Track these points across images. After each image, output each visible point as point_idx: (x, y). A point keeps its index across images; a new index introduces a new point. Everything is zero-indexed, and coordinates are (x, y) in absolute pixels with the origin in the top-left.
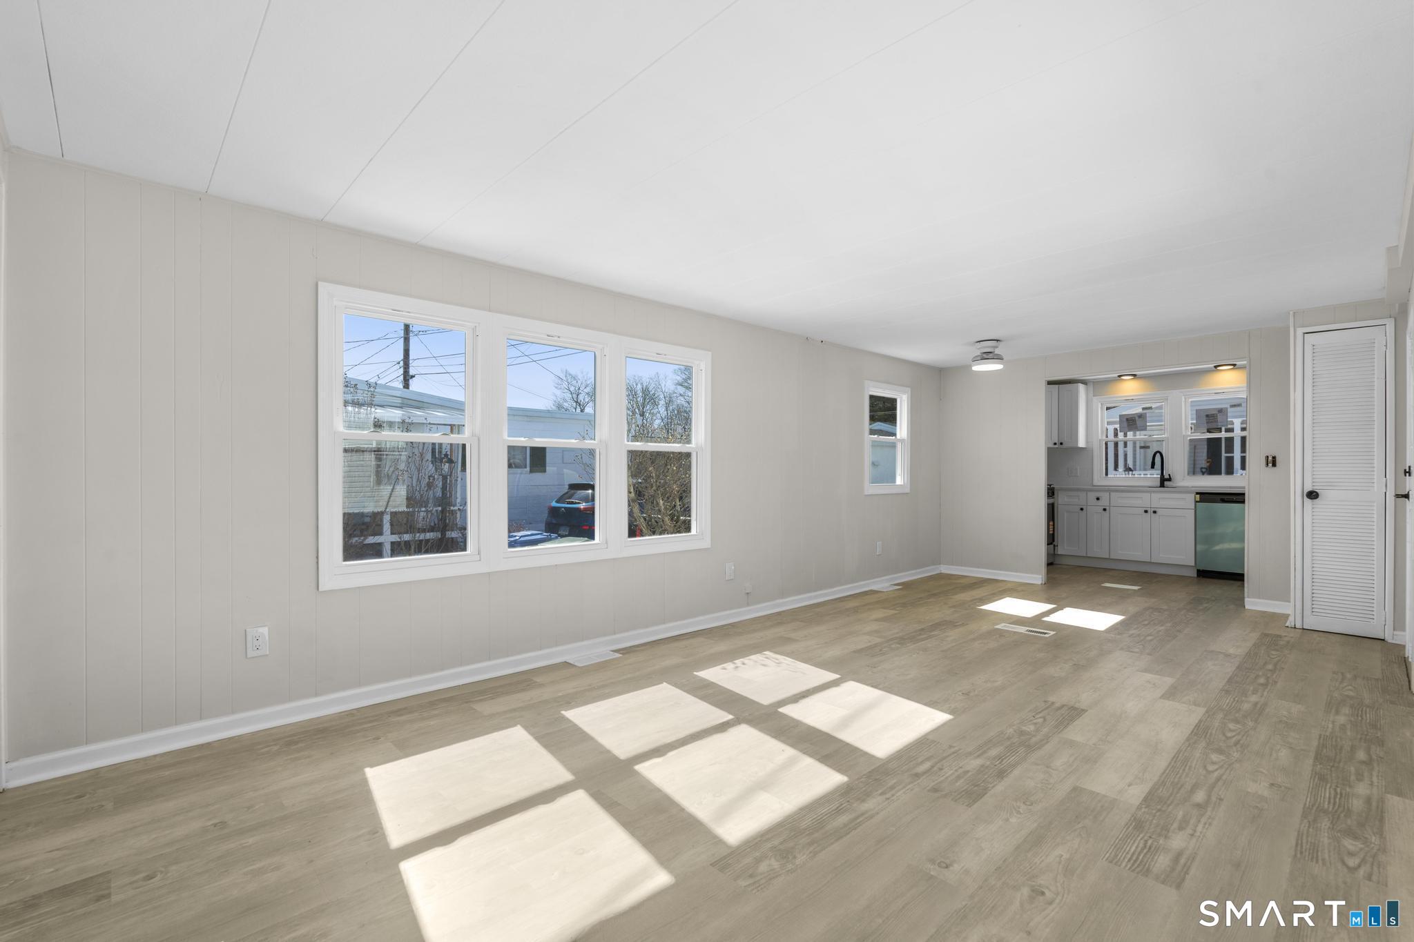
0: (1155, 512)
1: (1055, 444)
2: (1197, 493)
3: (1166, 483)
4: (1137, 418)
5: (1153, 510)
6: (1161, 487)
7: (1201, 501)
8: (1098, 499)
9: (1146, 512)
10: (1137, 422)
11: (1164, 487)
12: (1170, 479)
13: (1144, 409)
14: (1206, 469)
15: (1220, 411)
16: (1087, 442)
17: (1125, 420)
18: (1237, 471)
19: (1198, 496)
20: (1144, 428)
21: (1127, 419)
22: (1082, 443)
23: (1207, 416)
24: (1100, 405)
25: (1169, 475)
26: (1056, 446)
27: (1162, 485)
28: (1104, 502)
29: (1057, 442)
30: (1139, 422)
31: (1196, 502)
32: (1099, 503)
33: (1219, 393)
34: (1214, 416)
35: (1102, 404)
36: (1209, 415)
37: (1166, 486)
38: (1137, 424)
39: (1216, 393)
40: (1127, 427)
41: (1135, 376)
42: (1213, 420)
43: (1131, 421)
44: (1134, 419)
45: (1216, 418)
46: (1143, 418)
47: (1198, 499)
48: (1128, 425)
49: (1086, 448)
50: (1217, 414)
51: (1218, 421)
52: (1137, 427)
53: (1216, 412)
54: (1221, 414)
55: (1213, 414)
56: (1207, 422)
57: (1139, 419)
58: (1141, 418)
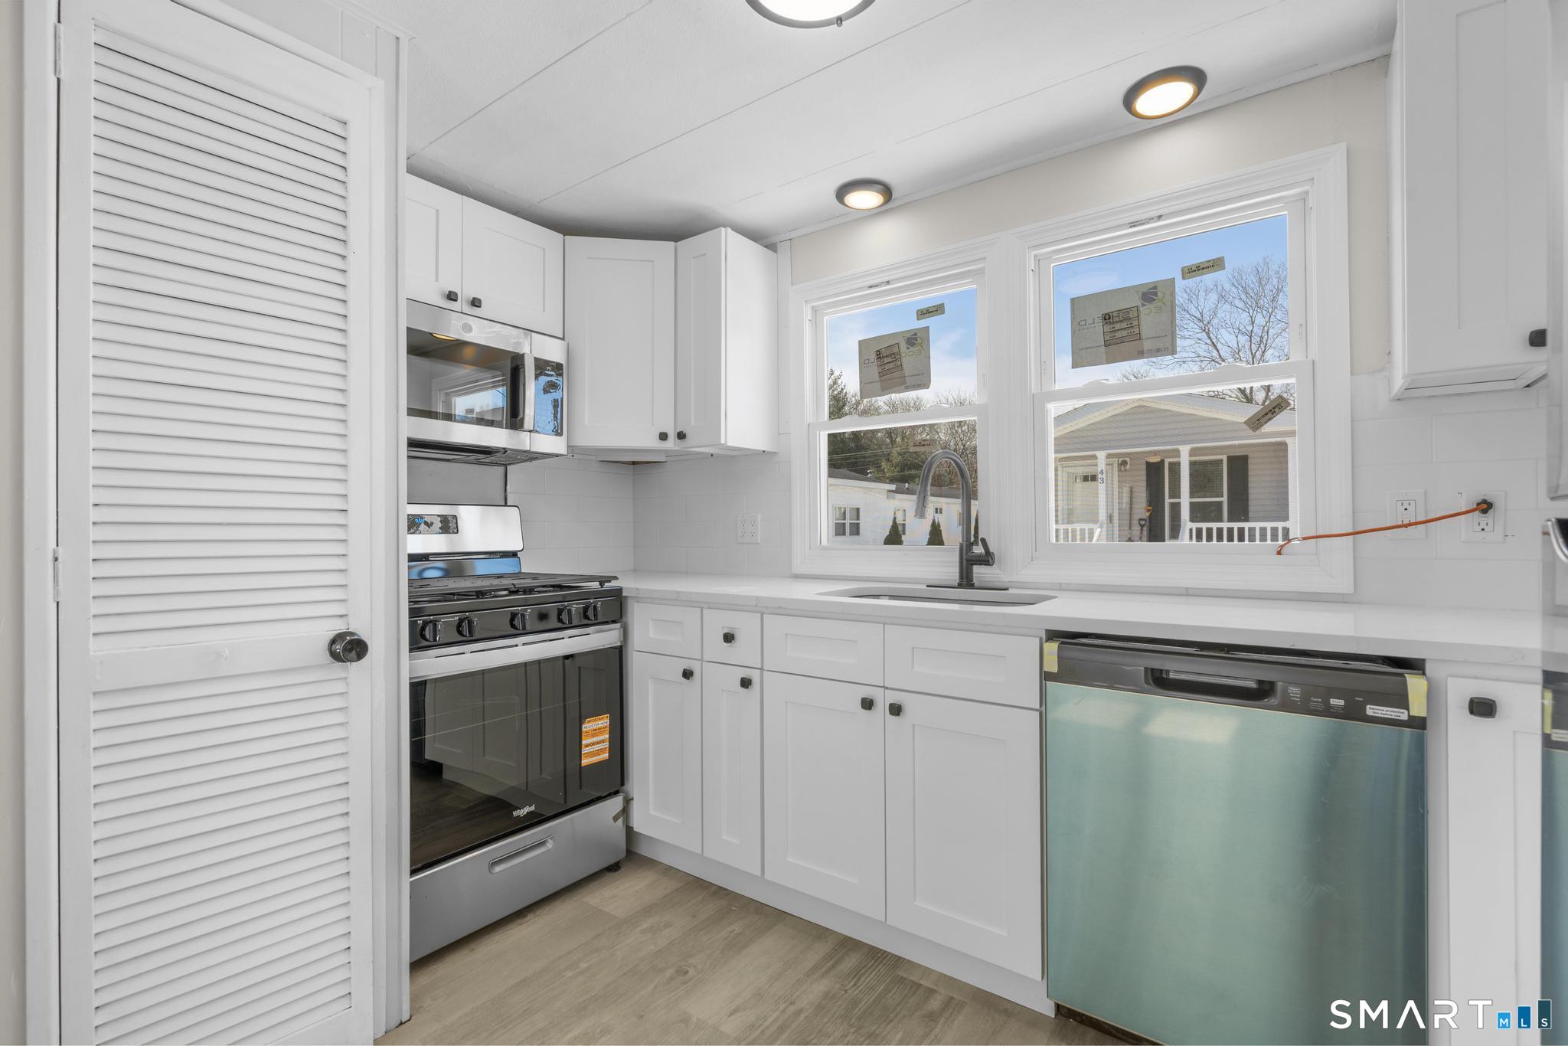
0: (896, 710)
1: (663, 437)
2: (1052, 635)
3: (980, 573)
4: (904, 347)
5: (893, 697)
6: (960, 586)
7: (1068, 673)
8: (729, 638)
9: (867, 705)
10: (905, 361)
11: (971, 587)
12: (987, 559)
13: (924, 313)
14: (1146, 520)
15: (1150, 294)
16: (778, 434)
17: (873, 356)
19: (1052, 647)
20: (922, 381)
21: (879, 354)
23: (1107, 318)
24: (808, 315)
26: (669, 445)
27: (966, 580)
28: (745, 653)
29: (669, 430)
30: (908, 359)
31: (1046, 677)
32: (733, 653)
33: (1144, 224)
34: (1130, 319)
35: (815, 310)
36: (1115, 314)
37: (976, 584)
38: (904, 366)
39: (1133, 225)
40: (878, 379)
41: (887, 191)
42: (1125, 333)
43: (890, 359)
44: (895, 350)
45: (1135, 323)
46: (920, 345)
47: (1052, 666)
48: (881, 374)
49: (775, 453)
50: (1141, 309)
51: (1144, 336)
52: (905, 377)
53: (1135, 301)
54: (1152, 306)
55: (1127, 310)
56: (1108, 343)
57: (908, 348)
58: (913, 345)
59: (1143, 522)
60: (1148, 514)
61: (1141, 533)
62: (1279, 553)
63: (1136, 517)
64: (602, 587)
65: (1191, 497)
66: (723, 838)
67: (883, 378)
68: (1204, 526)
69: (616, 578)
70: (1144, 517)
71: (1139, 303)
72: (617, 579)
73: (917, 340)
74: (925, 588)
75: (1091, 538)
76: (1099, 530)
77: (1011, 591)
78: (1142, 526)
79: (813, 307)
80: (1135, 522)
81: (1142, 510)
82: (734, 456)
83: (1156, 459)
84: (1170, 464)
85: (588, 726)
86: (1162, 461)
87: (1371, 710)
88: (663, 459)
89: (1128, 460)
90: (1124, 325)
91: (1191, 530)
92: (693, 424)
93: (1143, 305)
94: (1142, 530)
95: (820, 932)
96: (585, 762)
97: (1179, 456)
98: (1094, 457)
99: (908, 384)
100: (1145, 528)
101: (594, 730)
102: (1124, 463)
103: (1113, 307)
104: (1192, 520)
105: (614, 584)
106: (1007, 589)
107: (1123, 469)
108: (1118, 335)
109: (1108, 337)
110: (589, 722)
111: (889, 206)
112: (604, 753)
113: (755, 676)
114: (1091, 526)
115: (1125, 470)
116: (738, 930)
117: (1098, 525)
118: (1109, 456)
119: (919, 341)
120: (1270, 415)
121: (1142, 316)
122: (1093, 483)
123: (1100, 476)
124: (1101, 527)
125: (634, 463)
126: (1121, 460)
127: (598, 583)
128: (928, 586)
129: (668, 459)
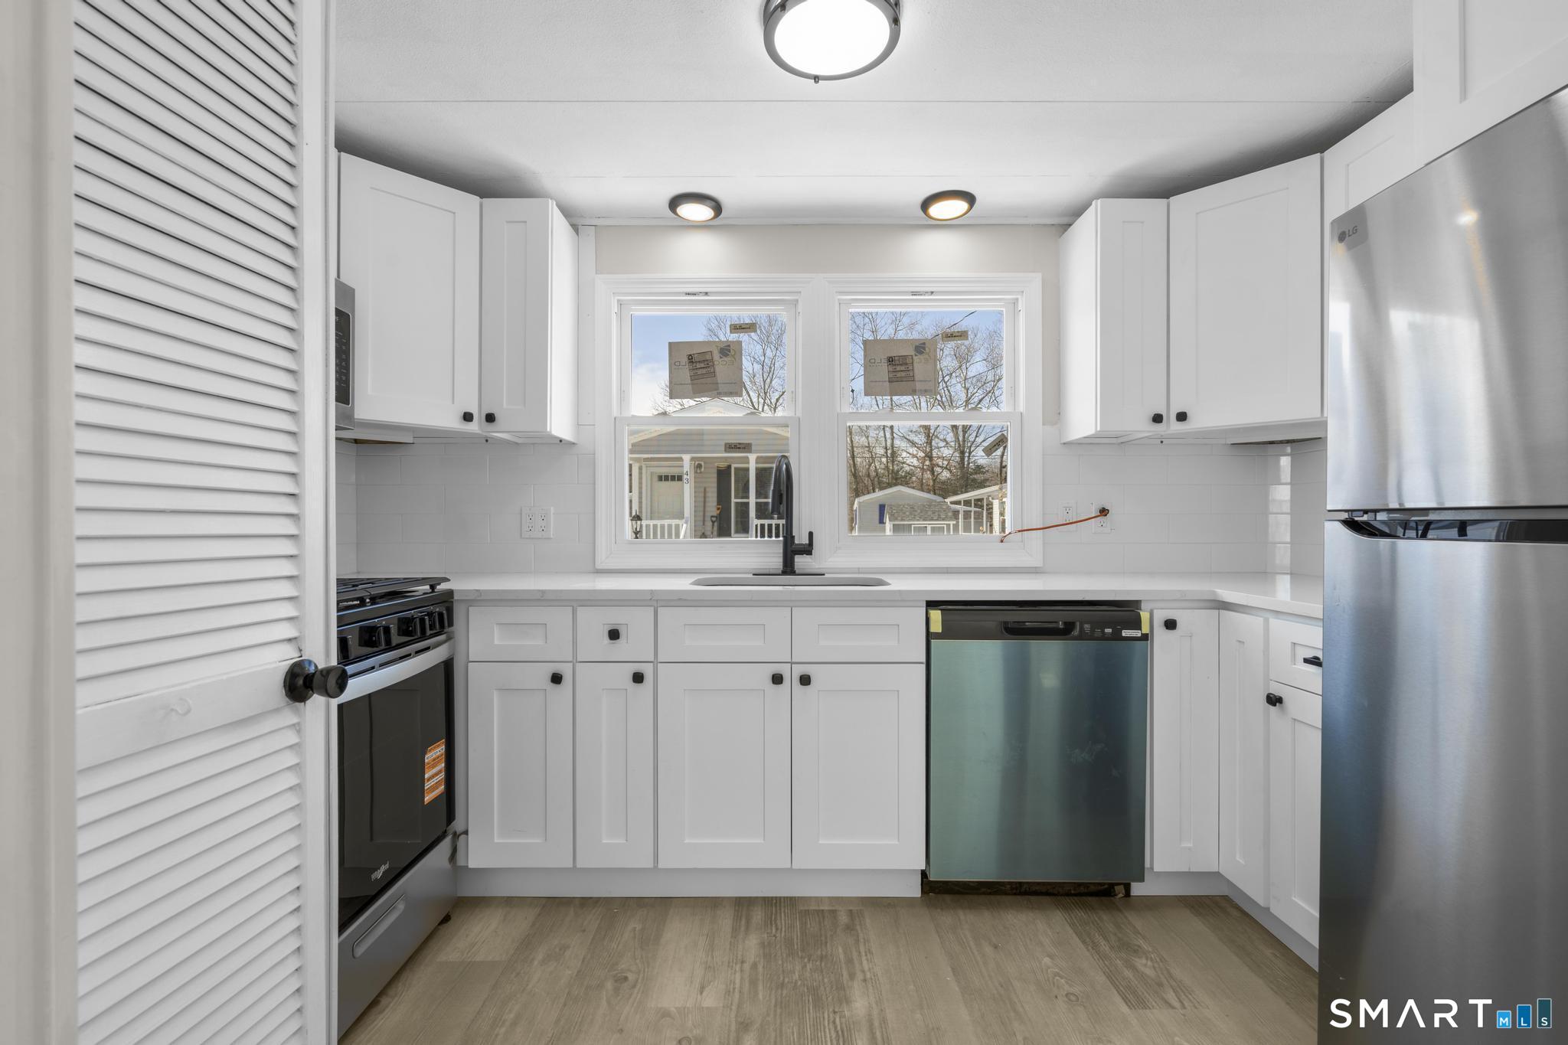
0: (805, 680)
1: (468, 417)
2: (931, 604)
3: (800, 561)
4: (716, 356)
6: (784, 573)
8: (614, 635)
9: (777, 679)
10: (718, 368)
11: (793, 572)
12: (807, 550)
13: (737, 328)
14: (716, 517)
15: (921, 348)
16: (578, 425)
17: (685, 360)
18: (753, 521)
19: (936, 615)
20: (735, 388)
21: (691, 359)
22: (560, 423)
23: (891, 360)
24: (615, 309)
25: (811, 534)
26: (473, 427)
27: (788, 568)
28: (634, 647)
29: (474, 409)
30: (721, 367)
31: (929, 636)
32: (621, 649)
33: (921, 295)
34: (907, 364)
35: (620, 304)
36: (896, 358)
37: (797, 572)
38: (717, 374)
39: (914, 293)
40: (690, 381)
41: (718, 208)
42: (903, 374)
43: (702, 365)
44: (708, 357)
45: (911, 368)
46: (733, 356)
47: (936, 627)
48: (694, 378)
49: (574, 444)
50: (914, 357)
51: (916, 378)
52: (718, 383)
53: (911, 352)
54: (921, 357)
55: (905, 357)
56: (891, 380)
57: (721, 358)
58: (726, 355)
59: (714, 519)
60: (719, 512)
61: (713, 528)
62: (1002, 541)
63: (708, 514)
64: (433, 591)
65: (756, 498)
66: (604, 841)
67: (695, 381)
68: (766, 522)
69: (446, 580)
70: (715, 514)
71: (913, 353)
72: (449, 580)
73: (729, 351)
74: (751, 576)
75: (677, 535)
76: (685, 525)
77: (827, 576)
78: (713, 522)
79: (618, 301)
80: (708, 519)
81: (713, 509)
82: (517, 443)
83: (723, 465)
84: (735, 469)
85: (429, 757)
86: (729, 467)
87: (1125, 633)
88: (407, 438)
89: (703, 463)
90: (903, 368)
91: (757, 526)
92: (505, 406)
93: (916, 355)
94: (713, 525)
95: (713, 904)
96: (427, 799)
97: (748, 463)
98: (681, 459)
99: (720, 390)
100: (716, 524)
101: (434, 760)
102: (699, 466)
103: (895, 352)
104: (758, 517)
105: (443, 587)
106: (824, 575)
107: (698, 471)
108: (899, 375)
109: (891, 376)
110: (430, 751)
111: (717, 222)
112: (441, 785)
113: (647, 670)
114: (677, 521)
115: (701, 473)
116: (638, 927)
117: (684, 520)
118: (693, 459)
119: (732, 352)
120: (997, 447)
121: (915, 364)
122: (680, 482)
123: (685, 477)
124: (686, 523)
125: (356, 441)
126: (697, 463)
127: (428, 587)
128: (754, 575)
129: (416, 441)
